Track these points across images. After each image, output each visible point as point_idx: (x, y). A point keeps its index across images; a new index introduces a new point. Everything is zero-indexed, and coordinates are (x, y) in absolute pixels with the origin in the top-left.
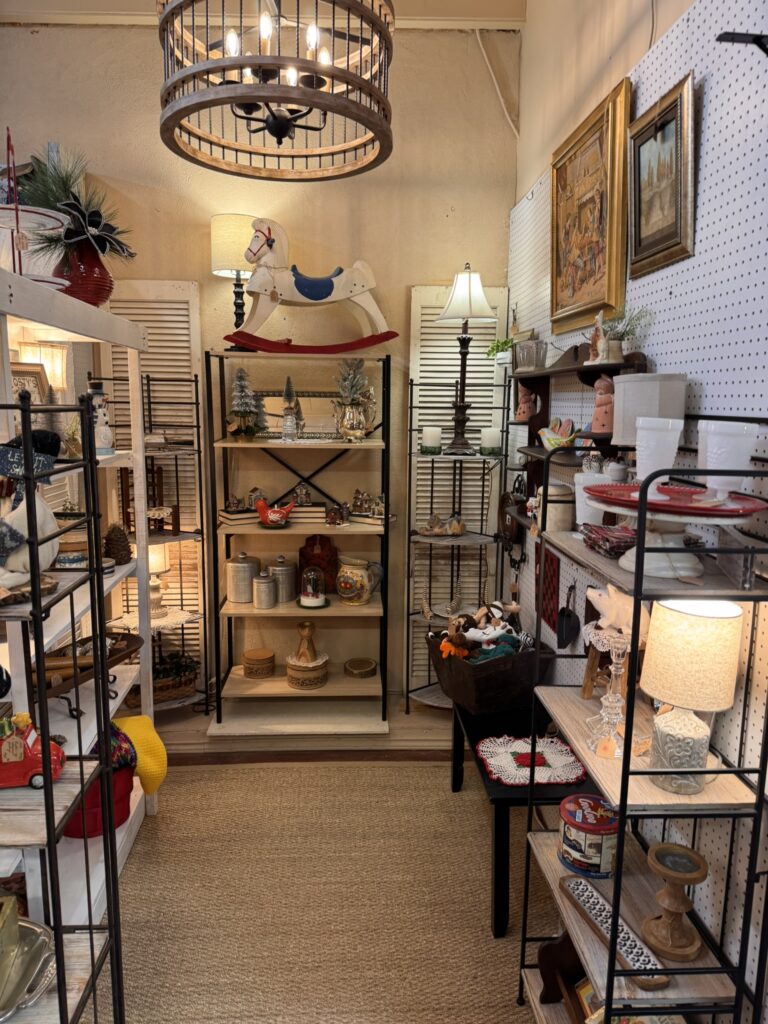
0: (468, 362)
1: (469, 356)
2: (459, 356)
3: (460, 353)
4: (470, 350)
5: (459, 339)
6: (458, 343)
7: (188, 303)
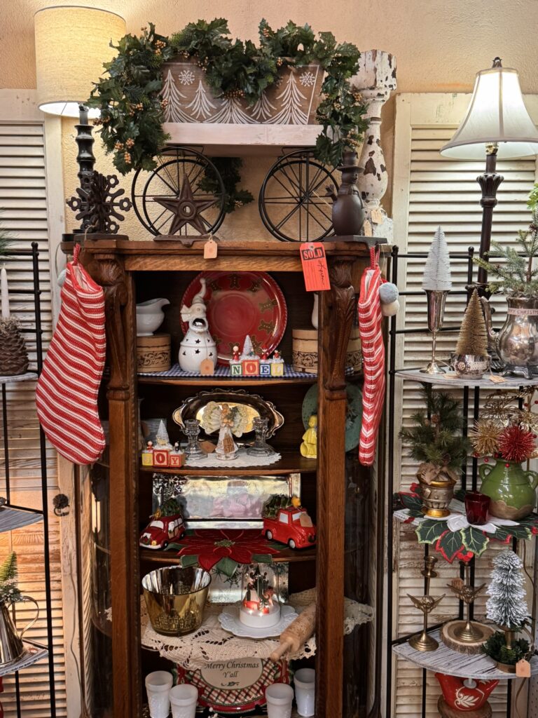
0: (495, 218)
1: (497, 208)
2: (480, 208)
3: (483, 203)
4: (499, 197)
5: (480, 180)
6: (478, 187)
7: (42, 125)
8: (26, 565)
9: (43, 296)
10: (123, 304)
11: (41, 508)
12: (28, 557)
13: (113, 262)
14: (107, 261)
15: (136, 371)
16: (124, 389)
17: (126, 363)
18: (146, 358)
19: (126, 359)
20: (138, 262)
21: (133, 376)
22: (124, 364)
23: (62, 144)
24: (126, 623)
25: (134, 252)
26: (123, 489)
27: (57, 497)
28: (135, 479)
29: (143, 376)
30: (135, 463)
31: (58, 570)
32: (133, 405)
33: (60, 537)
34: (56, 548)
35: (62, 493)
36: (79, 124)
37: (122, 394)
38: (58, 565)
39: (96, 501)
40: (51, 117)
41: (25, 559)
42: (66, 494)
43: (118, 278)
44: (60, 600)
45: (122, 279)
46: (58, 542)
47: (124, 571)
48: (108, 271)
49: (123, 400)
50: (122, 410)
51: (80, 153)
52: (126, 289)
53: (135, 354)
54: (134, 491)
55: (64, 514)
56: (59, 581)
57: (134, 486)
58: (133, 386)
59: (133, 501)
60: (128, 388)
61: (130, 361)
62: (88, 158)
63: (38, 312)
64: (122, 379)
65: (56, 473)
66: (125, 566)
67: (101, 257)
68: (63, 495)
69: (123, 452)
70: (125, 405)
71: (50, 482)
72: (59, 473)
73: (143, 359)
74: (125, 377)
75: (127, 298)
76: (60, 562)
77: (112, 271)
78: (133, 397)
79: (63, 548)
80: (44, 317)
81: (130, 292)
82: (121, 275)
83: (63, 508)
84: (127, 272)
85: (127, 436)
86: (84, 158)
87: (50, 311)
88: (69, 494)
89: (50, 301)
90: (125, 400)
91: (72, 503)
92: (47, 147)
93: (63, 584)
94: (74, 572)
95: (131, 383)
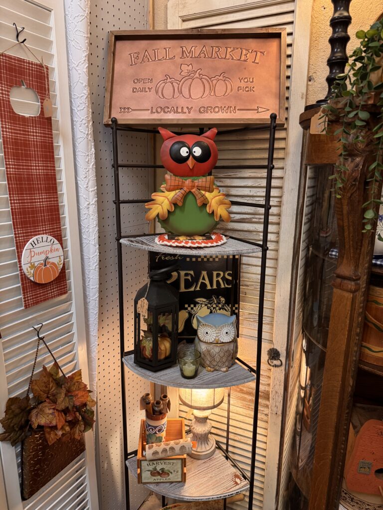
8: (242, 395)
9: (275, 173)
10: (367, 180)
11: (255, 369)
16: (354, 280)
17: (361, 249)
19: (361, 246)
21: (367, 265)
22: (358, 251)
27: (270, 349)
30: (355, 361)
31: (267, 406)
32: (362, 298)
33: (271, 382)
34: (267, 389)
35: (275, 347)
37: (351, 285)
38: (267, 403)
42: (279, 350)
45: (371, 147)
46: (269, 385)
49: (351, 291)
50: (349, 303)
51: (335, 12)
55: (276, 366)
56: (266, 415)
57: (351, 384)
58: (365, 277)
60: (359, 279)
62: (344, 17)
63: (269, 187)
64: (353, 268)
65: (272, 329)
68: (276, 350)
69: (344, 347)
70: (353, 299)
71: (265, 335)
72: (274, 330)
76: (269, 401)
78: (363, 290)
79: (272, 392)
80: (274, 192)
83: (275, 360)
85: (350, 331)
86: (339, 19)
87: (281, 188)
88: (282, 349)
89: (282, 178)
90: (353, 292)
91: (283, 358)
92: (296, 23)
93: (269, 419)
94: (280, 412)
95: (363, 273)
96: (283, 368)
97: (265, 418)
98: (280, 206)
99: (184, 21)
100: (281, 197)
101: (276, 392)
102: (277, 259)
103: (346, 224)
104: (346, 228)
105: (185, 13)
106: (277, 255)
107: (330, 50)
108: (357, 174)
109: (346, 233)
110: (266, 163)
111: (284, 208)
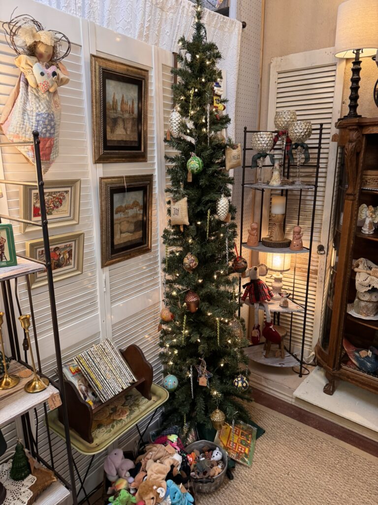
7: (336, 65)
10: (358, 151)
11: (309, 248)
12: (304, 270)
13: (356, 130)
14: (353, 129)
15: (361, 186)
16: (353, 195)
17: (356, 182)
18: (369, 181)
19: (356, 180)
20: (370, 129)
21: (359, 189)
23: (345, 73)
24: (340, 304)
25: (368, 124)
26: (346, 243)
27: (318, 245)
28: (353, 240)
29: (365, 189)
32: (357, 203)
33: (319, 264)
34: (316, 269)
35: (321, 244)
36: (354, 61)
37: (351, 197)
38: (316, 276)
39: (335, 250)
40: (341, 59)
41: (302, 270)
42: (324, 245)
43: (358, 138)
44: (315, 291)
45: (359, 138)
46: (317, 266)
47: (342, 282)
48: (353, 134)
49: (351, 200)
50: (351, 205)
51: (353, 75)
52: (362, 144)
53: (362, 179)
54: (351, 245)
55: (321, 254)
56: (316, 283)
57: (352, 243)
58: (358, 194)
59: (350, 250)
60: (355, 195)
61: (359, 181)
62: (357, 78)
63: (319, 158)
65: (320, 235)
66: (342, 279)
67: (351, 128)
68: (322, 246)
69: (348, 226)
70: (352, 203)
71: (314, 238)
73: (367, 181)
74: (354, 189)
75: (361, 149)
76: (317, 275)
77: (355, 134)
78: (357, 199)
79: (319, 269)
80: (322, 161)
81: (363, 146)
82: (359, 137)
83: (321, 251)
84: (363, 135)
86: (355, 79)
87: (327, 158)
88: (325, 245)
89: (328, 153)
90: (353, 200)
91: (326, 250)
92: (337, 76)
93: (317, 285)
94: (323, 281)
95: (357, 192)
96: (326, 255)
97: (314, 285)
98: (327, 168)
99: (279, 73)
100: (327, 163)
101: (321, 269)
102: (324, 196)
103: (349, 171)
104: (349, 173)
105: (279, 70)
106: (324, 194)
107: (350, 92)
108: (353, 150)
109: (350, 175)
110: (317, 146)
111: (329, 169)
